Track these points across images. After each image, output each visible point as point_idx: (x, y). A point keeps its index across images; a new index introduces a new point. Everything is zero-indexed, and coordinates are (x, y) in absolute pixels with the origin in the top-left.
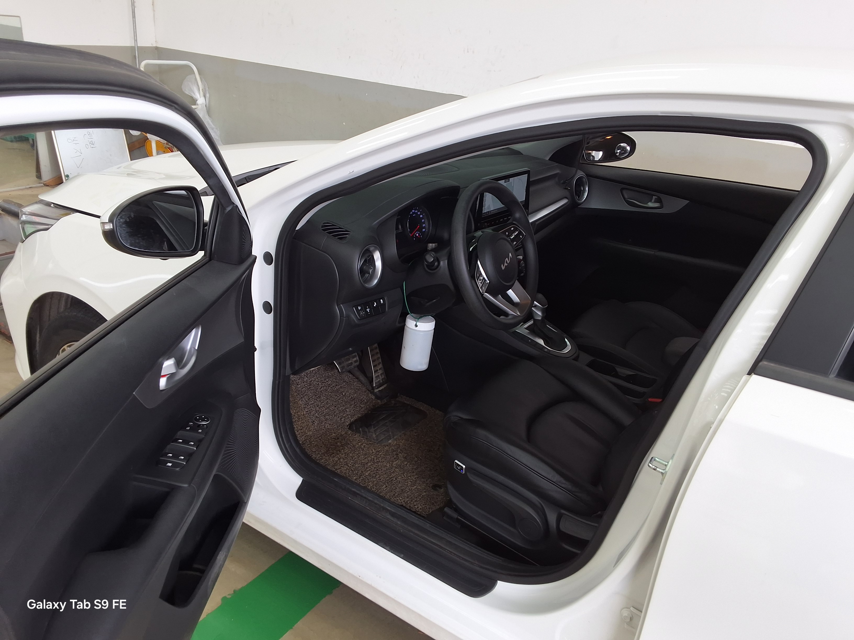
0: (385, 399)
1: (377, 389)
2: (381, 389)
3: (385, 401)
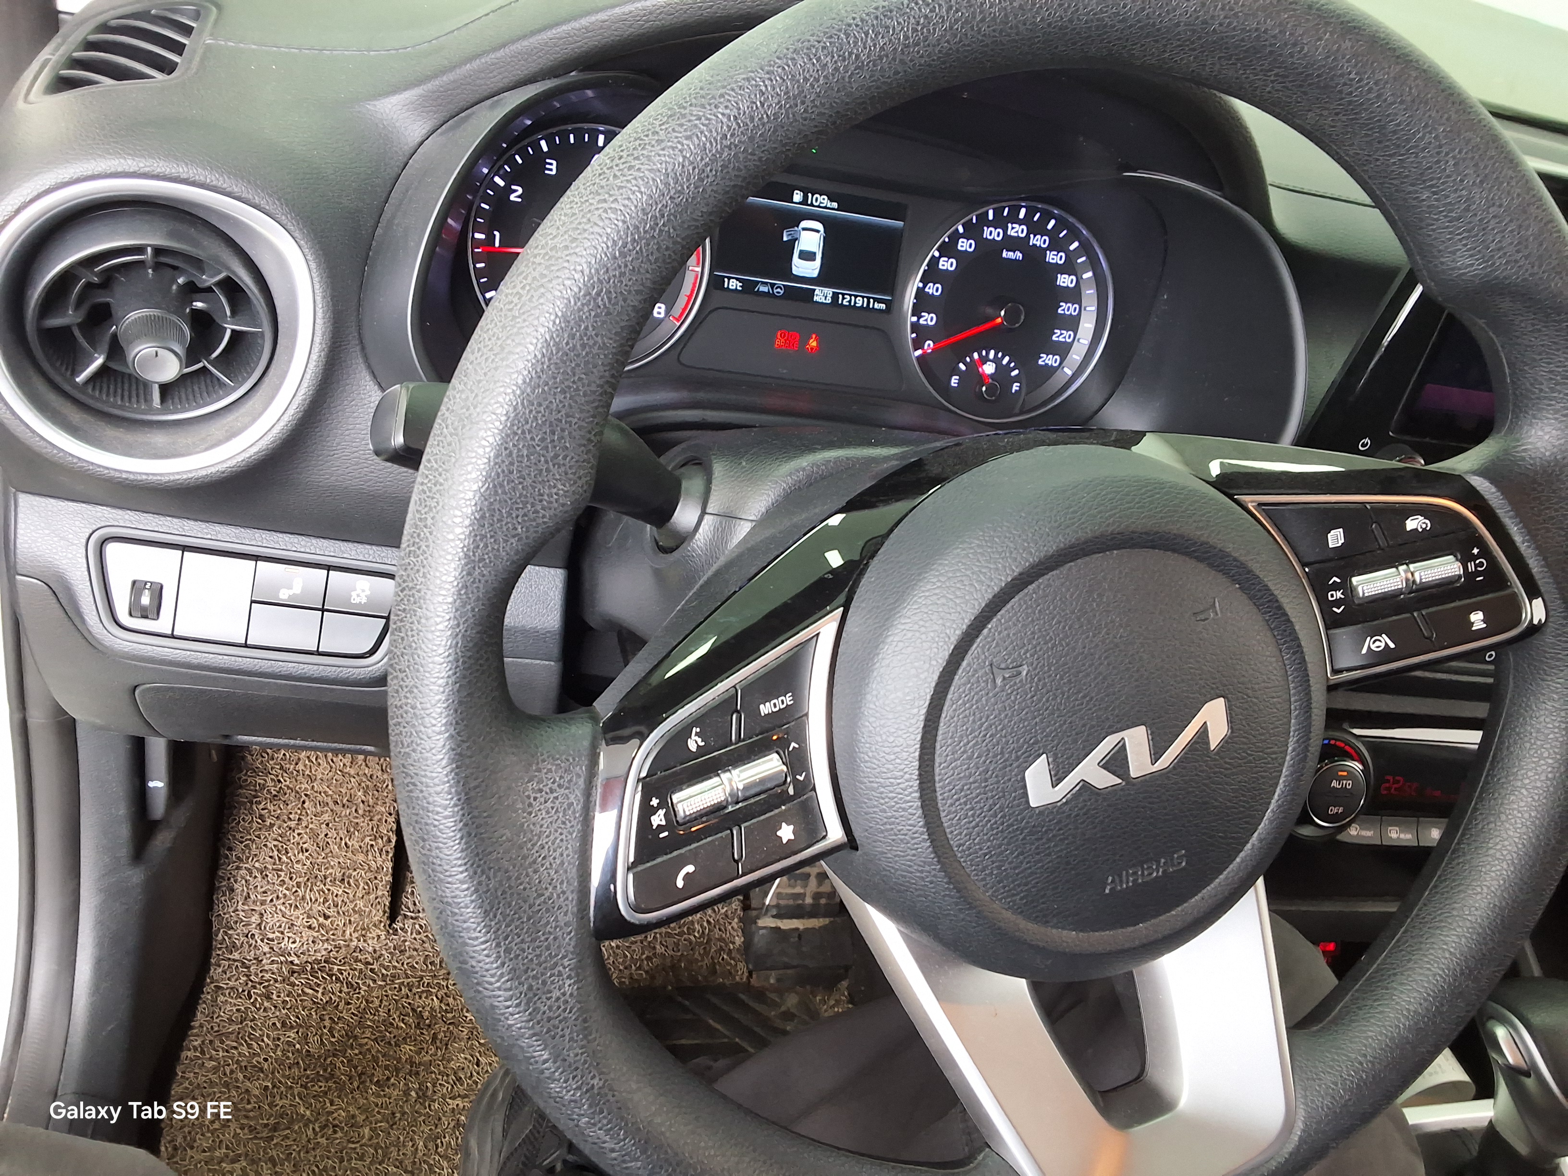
0: (773, 973)
1: (773, 917)
2: (786, 924)
3: (772, 981)
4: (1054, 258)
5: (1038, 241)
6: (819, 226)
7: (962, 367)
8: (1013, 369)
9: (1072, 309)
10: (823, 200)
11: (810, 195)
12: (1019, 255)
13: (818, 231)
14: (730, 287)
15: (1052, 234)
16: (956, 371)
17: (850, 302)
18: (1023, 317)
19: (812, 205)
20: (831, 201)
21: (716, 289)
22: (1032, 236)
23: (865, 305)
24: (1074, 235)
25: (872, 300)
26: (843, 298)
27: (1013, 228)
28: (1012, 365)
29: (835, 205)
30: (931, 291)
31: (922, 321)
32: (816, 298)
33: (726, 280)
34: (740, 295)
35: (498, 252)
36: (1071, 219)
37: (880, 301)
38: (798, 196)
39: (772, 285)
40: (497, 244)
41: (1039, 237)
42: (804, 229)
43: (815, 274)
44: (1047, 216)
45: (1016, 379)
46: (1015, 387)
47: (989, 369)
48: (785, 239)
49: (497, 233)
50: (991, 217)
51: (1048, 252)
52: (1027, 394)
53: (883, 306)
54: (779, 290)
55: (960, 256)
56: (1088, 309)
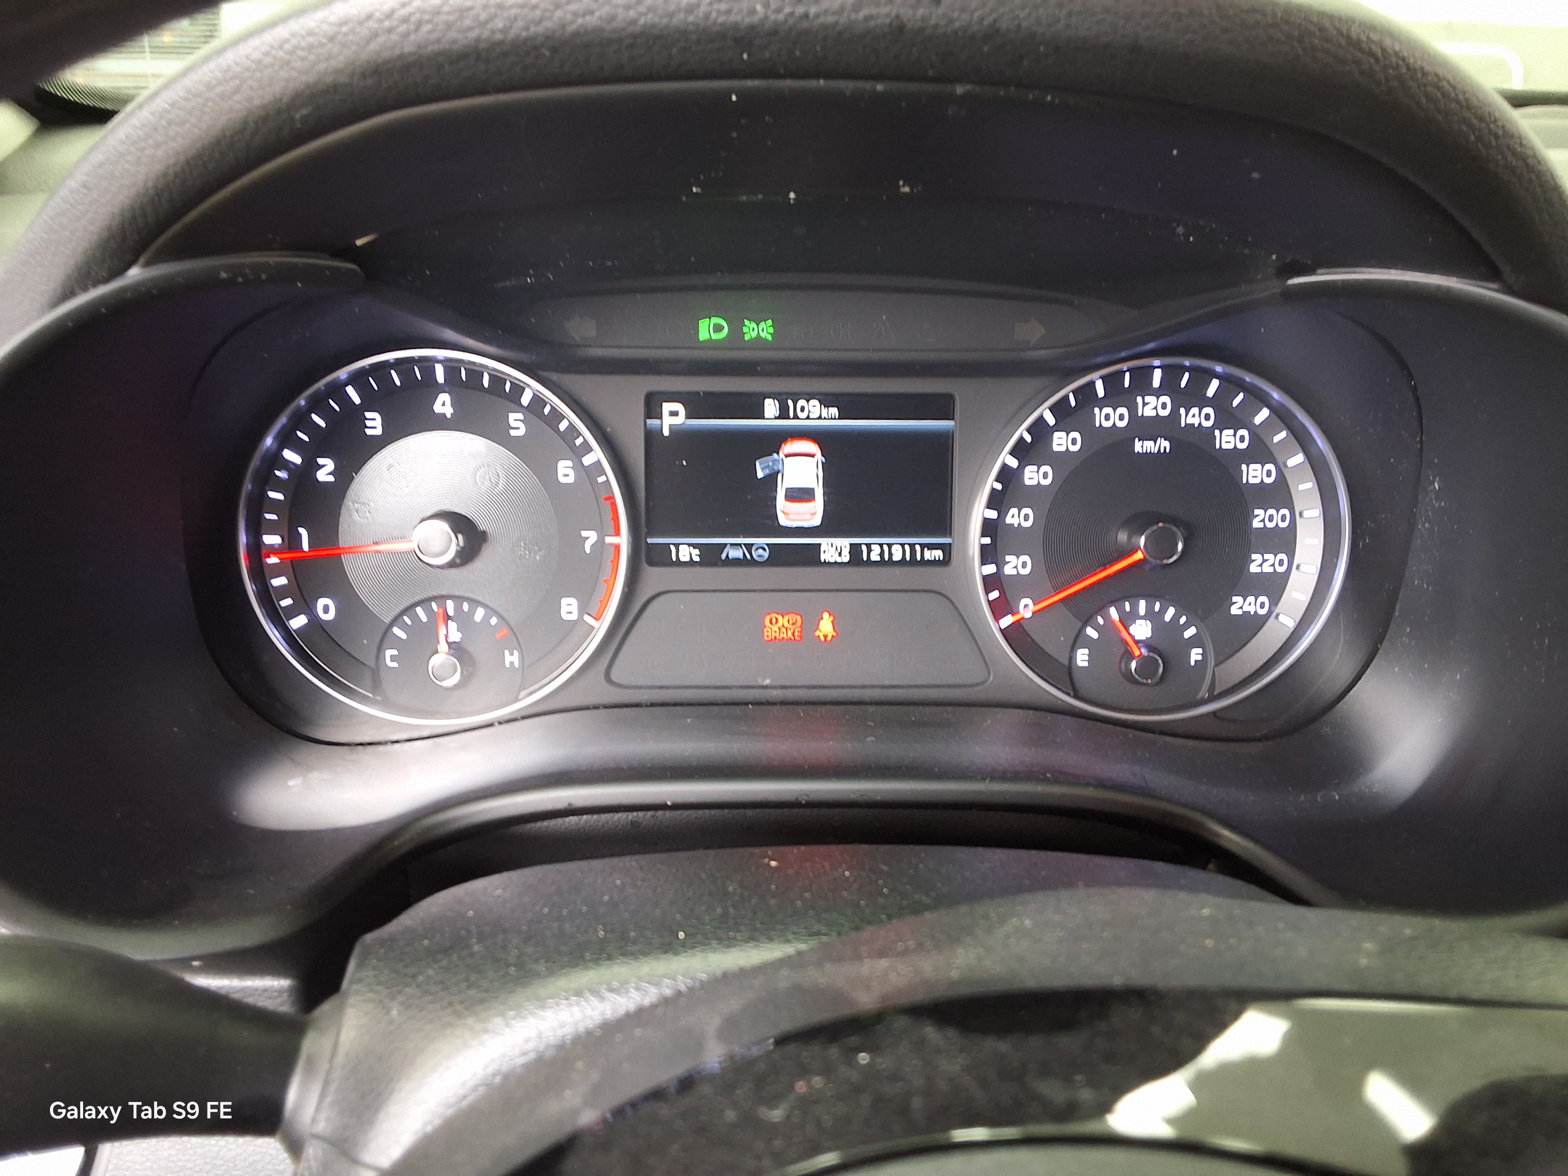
4: (1227, 440)
5: (1193, 417)
6: (811, 447)
7: (1091, 632)
8: (1187, 626)
9: (1277, 518)
10: (814, 407)
11: (790, 403)
12: (1165, 444)
13: (813, 456)
14: (682, 559)
15: (1220, 403)
16: (1078, 640)
17: (882, 554)
18: (1180, 546)
19: (796, 417)
20: (827, 406)
21: (651, 563)
22: (1182, 411)
23: (908, 558)
24: (1260, 399)
25: (918, 548)
26: (869, 551)
27: (1145, 404)
28: (1183, 620)
29: (834, 411)
30: (1015, 522)
31: (1008, 570)
32: (823, 557)
33: (673, 548)
34: (698, 569)
35: (305, 558)
36: (1248, 378)
37: (931, 547)
38: (771, 407)
39: (749, 547)
40: (306, 547)
41: (1195, 410)
42: (787, 456)
43: (817, 521)
44: (1202, 377)
45: (1195, 641)
46: (1196, 655)
47: (1142, 630)
48: (760, 474)
49: (302, 530)
50: (1101, 393)
51: (1217, 432)
52: (1216, 665)
53: (938, 554)
54: (761, 551)
55: (1058, 460)
56: (1306, 514)
